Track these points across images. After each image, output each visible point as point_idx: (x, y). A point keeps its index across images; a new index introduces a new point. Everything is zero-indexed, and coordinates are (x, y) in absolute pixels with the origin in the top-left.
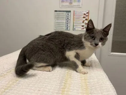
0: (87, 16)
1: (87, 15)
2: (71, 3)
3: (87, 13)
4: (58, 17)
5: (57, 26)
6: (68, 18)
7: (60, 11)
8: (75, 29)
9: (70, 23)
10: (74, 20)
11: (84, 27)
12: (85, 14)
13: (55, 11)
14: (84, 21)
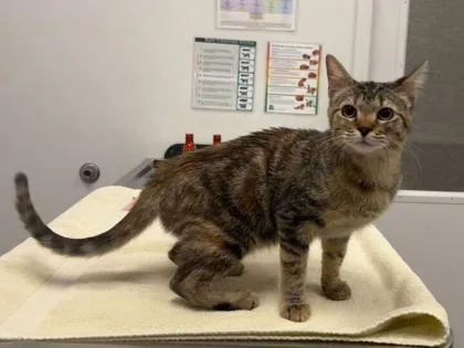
0: (314, 63)
1: (316, 58)
2: (257, 14)
3: (314, 53)
4: (207, 63)
5: (204, 96)
6: (247, 68)
7: (216, 41)
8: (271, 108)
9: (253, 85)
10: (267, 76)
11: (304, 102)
12: (308, 57)
13: (198, 40)
14: (304, 80)
